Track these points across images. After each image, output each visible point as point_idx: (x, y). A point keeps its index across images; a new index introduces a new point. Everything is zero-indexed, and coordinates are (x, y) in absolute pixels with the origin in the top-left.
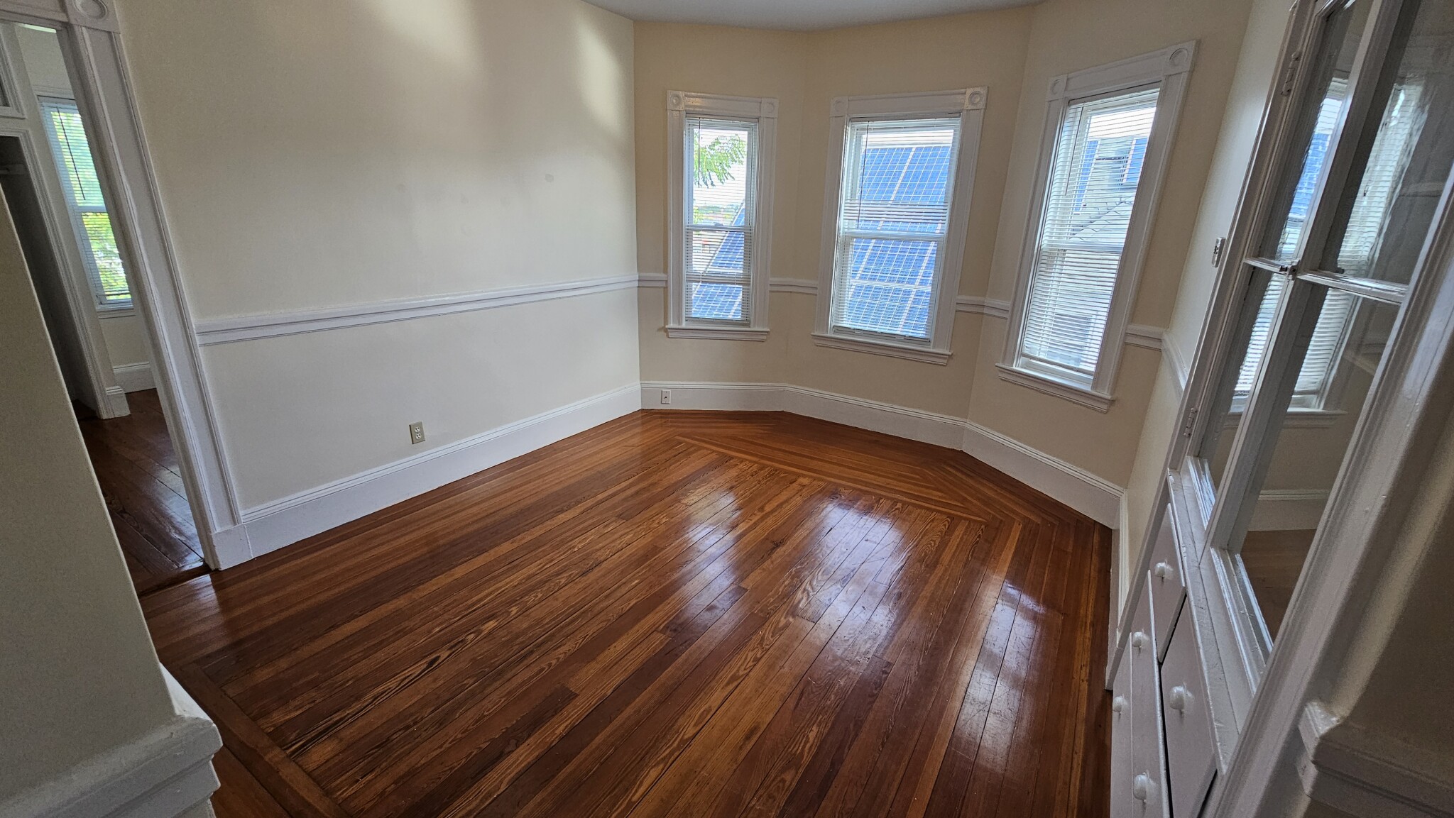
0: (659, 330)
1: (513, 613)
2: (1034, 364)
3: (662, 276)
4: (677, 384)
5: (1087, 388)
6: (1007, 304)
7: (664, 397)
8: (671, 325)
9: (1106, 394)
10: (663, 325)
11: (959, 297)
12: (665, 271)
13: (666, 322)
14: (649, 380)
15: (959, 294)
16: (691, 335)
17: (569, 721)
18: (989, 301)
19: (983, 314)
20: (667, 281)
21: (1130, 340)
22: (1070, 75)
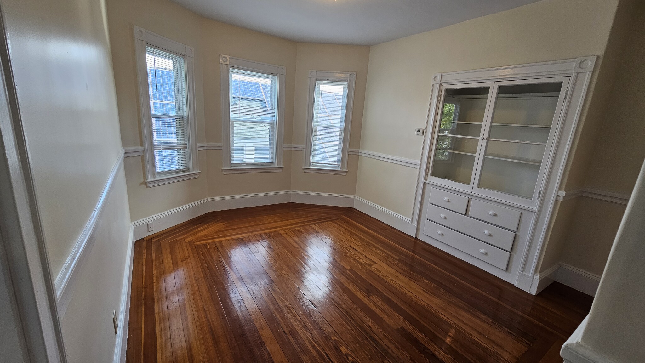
0: (141, 184)
1: (336, 338)
2: (314, 165)
3: (140, 148)
4: (156, 216)
5: (339, 169)
6: (304, 146)
7: (149, 227)
8: (150, 179)
9: (345, 170)
10: (143, 181)
11: (284, 145)
12: (141, 144)
13: (145, 177)
14: (137, 220)
15: (284, 143)
16: (162, 183)
17: (417, 332)
18: (294, 145)
19: (292, 150)
20: (143, 151)
21: (350, 153)
22: (317, 71)
